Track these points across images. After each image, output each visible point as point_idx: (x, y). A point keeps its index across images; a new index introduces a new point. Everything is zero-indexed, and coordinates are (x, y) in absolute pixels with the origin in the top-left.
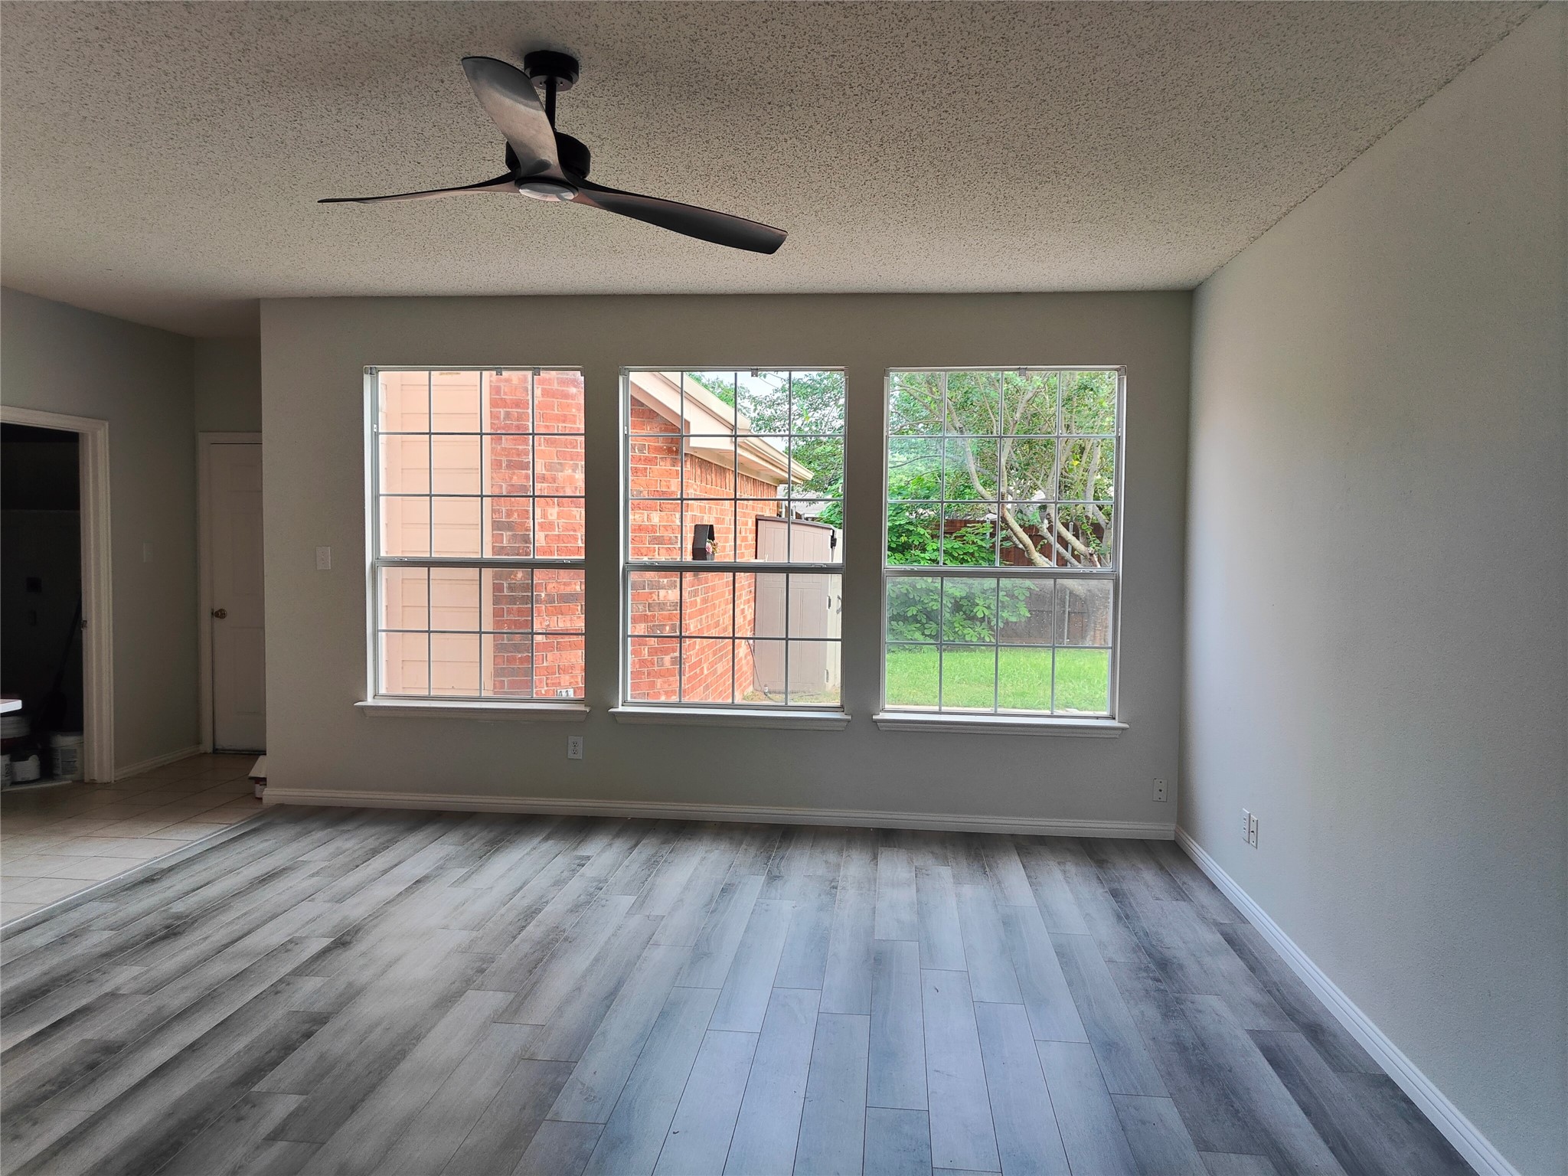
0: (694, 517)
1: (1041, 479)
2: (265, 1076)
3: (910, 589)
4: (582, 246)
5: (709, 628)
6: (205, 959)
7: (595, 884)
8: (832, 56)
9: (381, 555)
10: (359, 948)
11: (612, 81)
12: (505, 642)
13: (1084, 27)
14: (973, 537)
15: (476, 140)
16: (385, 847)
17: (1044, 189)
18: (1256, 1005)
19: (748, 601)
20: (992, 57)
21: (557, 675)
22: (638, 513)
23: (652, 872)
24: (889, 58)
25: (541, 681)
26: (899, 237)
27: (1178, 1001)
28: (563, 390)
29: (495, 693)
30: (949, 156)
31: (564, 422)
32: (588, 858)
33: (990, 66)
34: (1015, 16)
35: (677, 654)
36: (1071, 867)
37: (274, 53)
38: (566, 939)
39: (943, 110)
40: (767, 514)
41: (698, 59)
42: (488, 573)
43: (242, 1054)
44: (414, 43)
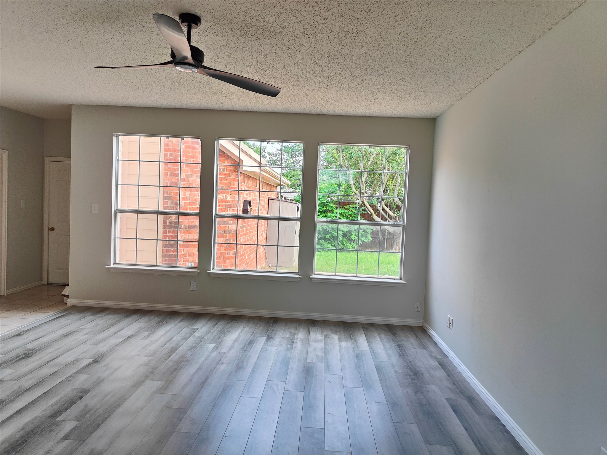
0: (243, 198)
1: (378, 187)
2: (62, 413)
3: (327, 228)
4: (202, 90)
5: (248, 240)
6: (40, 367)
7: (199, 339)
8: (300, 22)
9: (118, 208)
10: (104, 363)
11: (214, 26)
12: (167, 244)
13: (396, 17)
14: (352, 209)
15: (159, 47)
16: (116, 323)
17: (380, 77)
18: (450, 389)
19: (264, 231)
20: (361, 26)
21: (187, 257)
22: (221, 195)
23: (222, 335)
24: (322, 24)
25: (181, 259)
26: (325, 93)
27: (421, 387)
28: (193, 146)
29: (163, 264)
30: (344, 62)
31: (193, 158)
32: (197, 329)
33: (360, 29)
34: (370, 11)
35: (235, 250)
36: (383, 336)
37: (78, 7)
38: (187, 361)
39: (342, 45)
40: (273, 197)
41: (248, 20)
42: (161, 217)
43: (53, 405)
44: (135, 7)
